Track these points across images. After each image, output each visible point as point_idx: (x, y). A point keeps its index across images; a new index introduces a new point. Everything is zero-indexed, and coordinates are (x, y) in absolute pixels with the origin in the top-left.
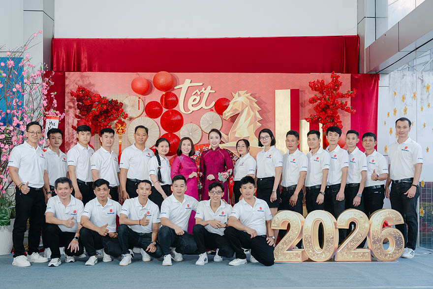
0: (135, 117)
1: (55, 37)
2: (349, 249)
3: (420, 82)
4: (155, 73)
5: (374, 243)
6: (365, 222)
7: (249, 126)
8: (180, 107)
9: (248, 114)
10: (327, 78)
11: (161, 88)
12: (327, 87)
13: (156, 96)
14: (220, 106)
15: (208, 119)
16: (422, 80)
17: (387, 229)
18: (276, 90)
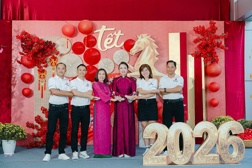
0: (64, 53)
4: (79, 22)
7: (149, 60)
8: (98, 46)
9: (149, 51)
10: (206, 24)
11: (84, 32)
12: (207, 31)
13: (80, 38)
14: (128, 45)
15: (119, 55)
18: (169, 33)
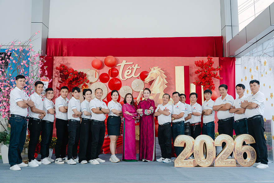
0: (93, 82)
1: (49, 38)
2: (222, 159)
3: (259, 62)
4: (105, 57)
5: (238, 155)
6: (231, 142)
7: (160, 87)
8: (120, 77)
9: (160, 80)
10: (205, 59)
11: (109, 65)
12: (206, 64)
13: (106, 70)
14: (143, 76)
15: (136, 83)
16: (260, 61)
17: (245, 147)
18: (176, 67)
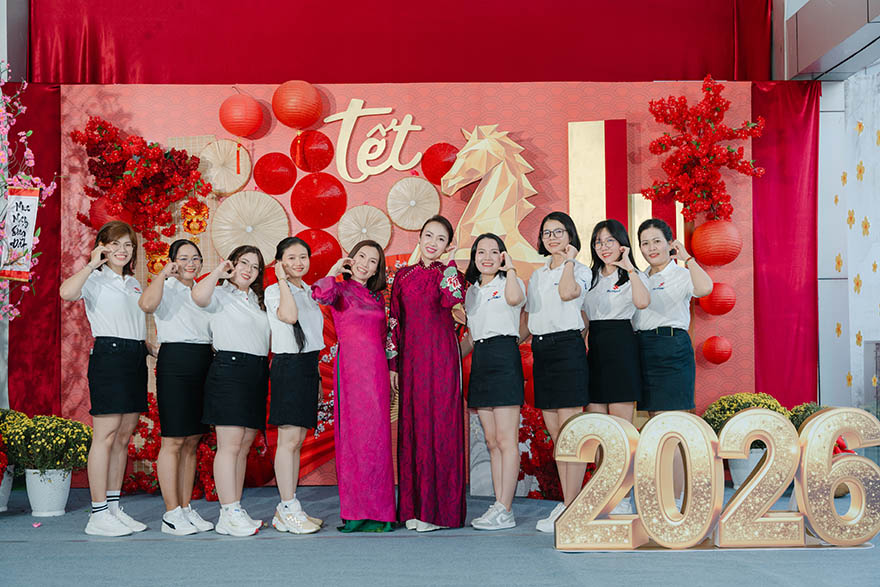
0: (228, 190)
2: (750, 514)
4: (276, 86)
5: (813, 496)
6: (788, 442)
7: (504, 210)
8: (339, 168)
9: (503, 181)
10: (693, 91)
11: (291, 121)
12: (695, 112)
13: (281, 140)
14: (436, 164)
15: (407, 194)
17: (844, 461)
18: (569, 124)
